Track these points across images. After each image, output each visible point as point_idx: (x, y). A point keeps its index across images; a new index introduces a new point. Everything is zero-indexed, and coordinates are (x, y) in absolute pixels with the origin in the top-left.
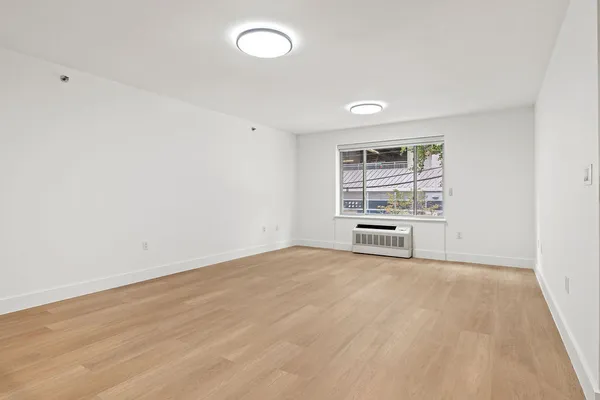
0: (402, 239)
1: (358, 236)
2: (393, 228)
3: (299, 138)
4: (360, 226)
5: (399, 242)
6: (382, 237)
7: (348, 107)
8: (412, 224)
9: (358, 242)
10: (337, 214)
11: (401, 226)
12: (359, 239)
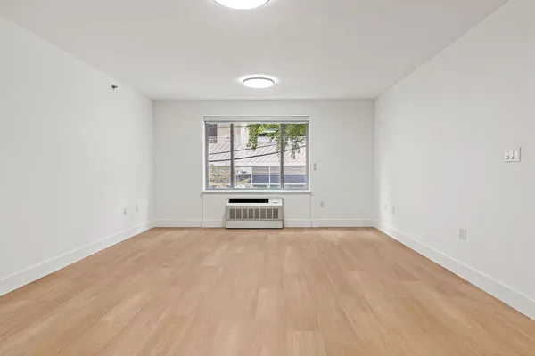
0: (276, 211)
1: (232, 211)
2: (267, 201)
3: (156, 104)
4: (232, 201)
5: (275, 213)
6: (257, 211)
7: (241, 79)
8: (283, 196)
9: (232, 217)
10: (204, 191)
11: (273, 198)
12: (233, 214)
